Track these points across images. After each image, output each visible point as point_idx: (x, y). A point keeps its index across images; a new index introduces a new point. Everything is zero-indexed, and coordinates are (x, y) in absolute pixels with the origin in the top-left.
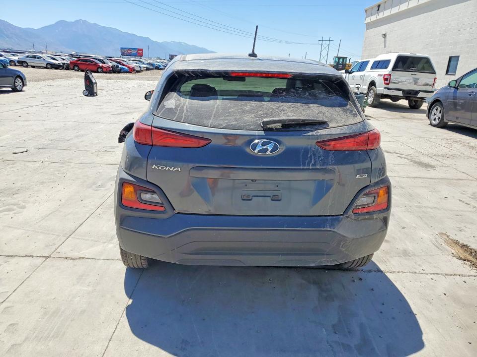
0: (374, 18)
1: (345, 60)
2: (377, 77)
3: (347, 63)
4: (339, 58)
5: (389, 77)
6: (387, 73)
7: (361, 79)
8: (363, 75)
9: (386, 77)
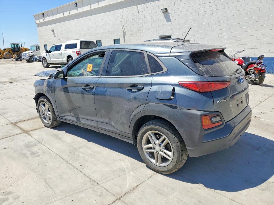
0: (42, 21)
1: (18, 45)
2: (72, 53)
3: (20, 47)
4: (14, 44)
5: (79, 52)
6: (78, 50)
7: (60, 55)
8: (60, 53)
9: (78, 52)
